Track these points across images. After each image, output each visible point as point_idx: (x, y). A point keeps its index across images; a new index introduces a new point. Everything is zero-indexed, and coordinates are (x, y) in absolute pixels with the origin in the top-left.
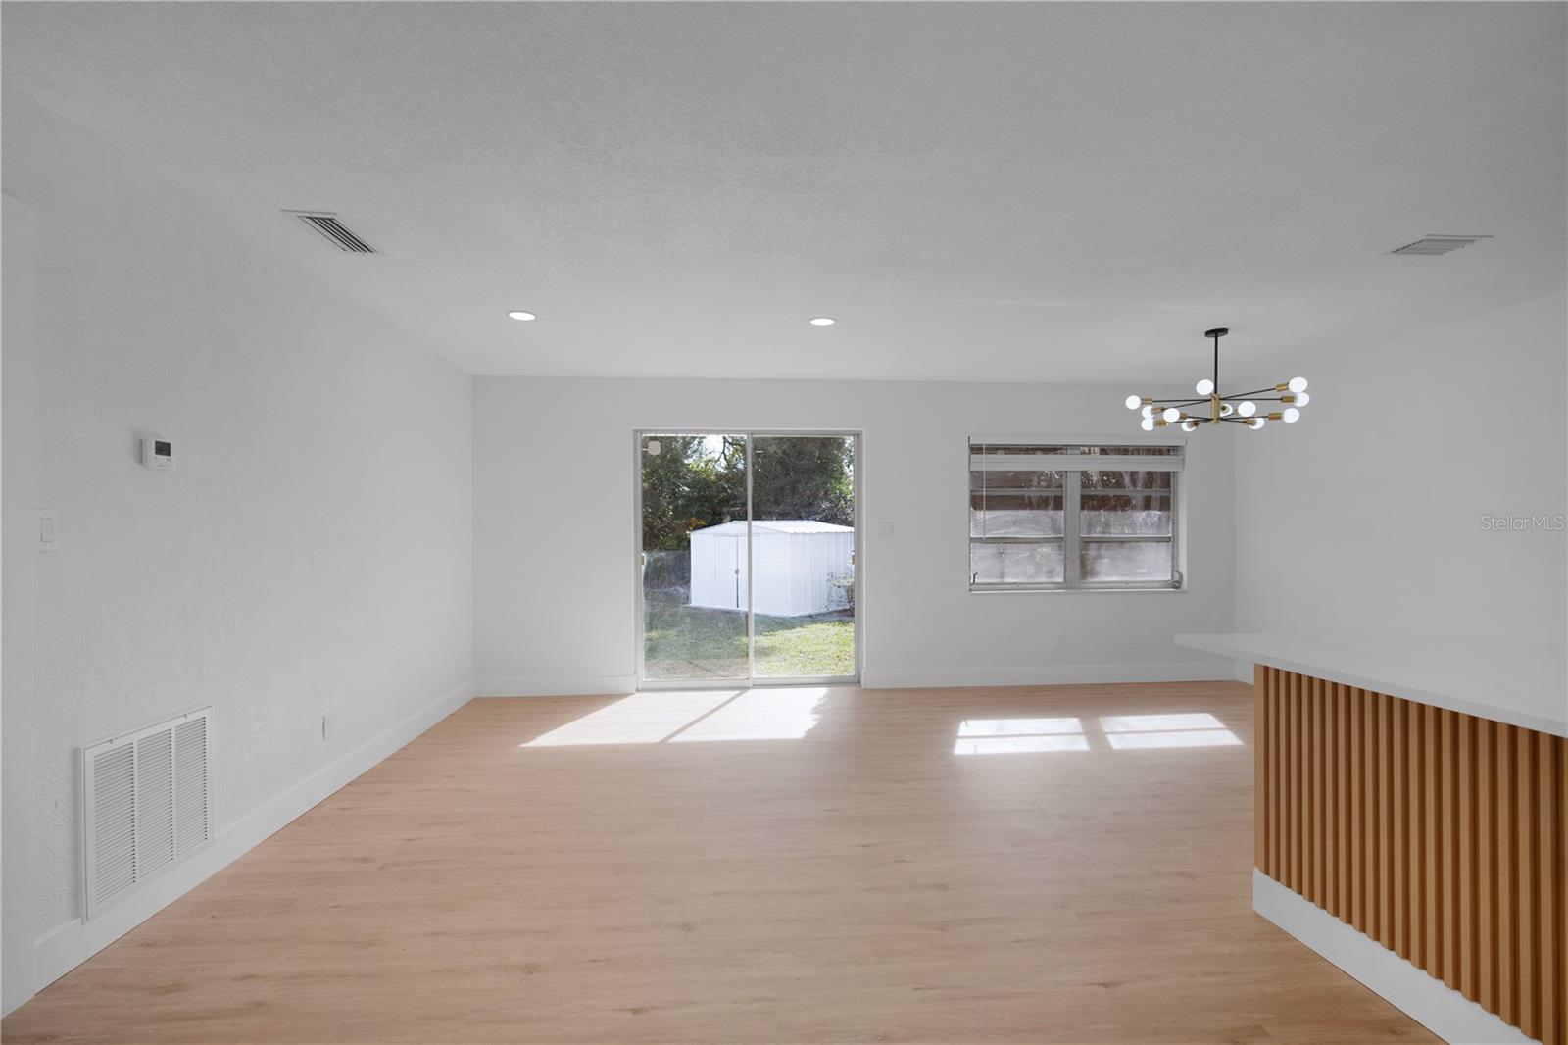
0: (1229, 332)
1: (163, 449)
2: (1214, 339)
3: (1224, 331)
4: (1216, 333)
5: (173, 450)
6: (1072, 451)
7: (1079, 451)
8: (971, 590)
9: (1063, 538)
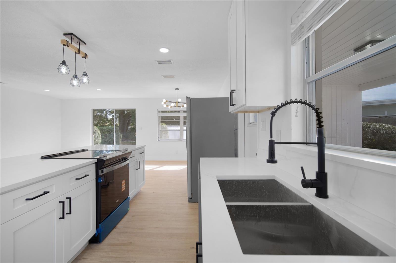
3: (178, 89)
6: (181, 112)
7: (182, 112)
8: (159, 141)
9: (180, 130)
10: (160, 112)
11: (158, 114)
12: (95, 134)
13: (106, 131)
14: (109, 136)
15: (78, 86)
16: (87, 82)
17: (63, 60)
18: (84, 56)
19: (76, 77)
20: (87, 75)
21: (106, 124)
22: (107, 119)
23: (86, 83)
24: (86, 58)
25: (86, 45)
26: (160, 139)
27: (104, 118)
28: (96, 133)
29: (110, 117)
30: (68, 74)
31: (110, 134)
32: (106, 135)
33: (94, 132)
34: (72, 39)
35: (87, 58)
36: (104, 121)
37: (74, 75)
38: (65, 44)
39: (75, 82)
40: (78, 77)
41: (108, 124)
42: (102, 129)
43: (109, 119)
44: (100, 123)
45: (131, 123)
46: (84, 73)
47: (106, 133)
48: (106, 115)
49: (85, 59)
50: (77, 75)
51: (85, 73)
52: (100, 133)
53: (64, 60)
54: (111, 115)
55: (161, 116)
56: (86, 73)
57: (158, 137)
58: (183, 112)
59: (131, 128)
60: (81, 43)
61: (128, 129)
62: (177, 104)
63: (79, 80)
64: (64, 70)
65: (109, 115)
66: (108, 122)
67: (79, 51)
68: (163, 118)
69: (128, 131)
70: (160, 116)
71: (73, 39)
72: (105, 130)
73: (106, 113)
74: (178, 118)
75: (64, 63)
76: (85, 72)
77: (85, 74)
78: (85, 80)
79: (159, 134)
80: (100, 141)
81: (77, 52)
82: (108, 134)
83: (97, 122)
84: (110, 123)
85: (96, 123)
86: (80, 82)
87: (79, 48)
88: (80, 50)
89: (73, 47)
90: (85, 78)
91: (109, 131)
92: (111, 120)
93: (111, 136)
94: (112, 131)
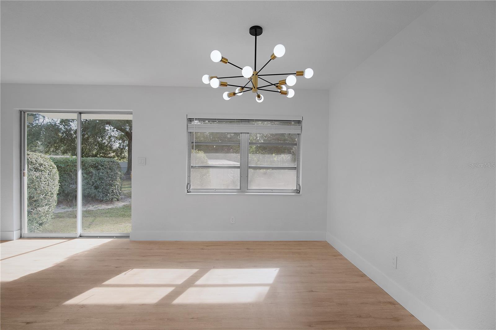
4: (255, 31)
8: (189, 192)
9: (239, 167)
11: (187, 125)
14: (96, 174)
22: (111, 148)
26: (192, 188)
32: (91, 172)
41: (112, 154)
44: (100, 153)
47: (91, 170)
55: (194, 131)
57: (188, 184)
66: (113, 152)
70: (192, 131)
79: (189, 176)
91: (97, 165)
92: (117, 150)
93: (101, 174)
94: (102, 166)
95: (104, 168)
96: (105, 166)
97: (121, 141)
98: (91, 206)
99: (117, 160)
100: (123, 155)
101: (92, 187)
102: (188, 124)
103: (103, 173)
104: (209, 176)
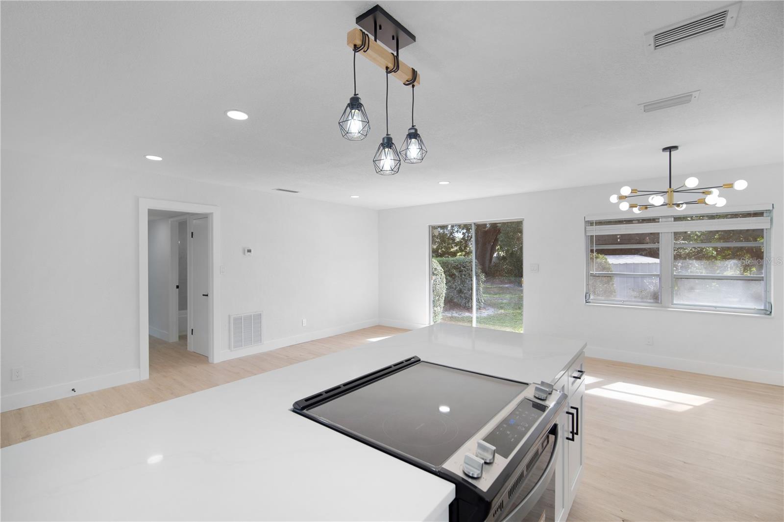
0: (679, 148)
1: (249, 251)
2: (669, 153)
3: (676, 148)
4: (670, 149)
5: (252, 251)
6: (664, 220)
7: (670, 219)
8: (587, 303)
9: (659, 275)
10: (591, 223)
11: (585, 228)
12: (434, 277)
13: (454, 266)
14: (459, 277)
15: (395, 171)
16: (419, 156)
17: (352, 95)
18: (409, 76)
19: (388, 143)
20: (419, 137)
21: (452, 250)
22: (453, 239)
23: (415, 161)
24: (415, 83)
25: (415, 41)
26: (592, 297)
27: (449, 238)
28: (436, 275)
29: (459, 236)
30: (365, 134)
31: (461, 273)
32: (454, 274)
33: (433, 273)
34: (378, 28)
35: (419, 83)
36: (448, 244)
37: (384, 139)
38: (359, 43)
39: (387, 161)
40: (393, 142)
41: (455, 248)
42: (446, 263)
43: (457, 240)
44: (442, 248)
45: (499, 247)
46: (410, 129)
47: (454, 271)
48: (451, 234)
49: (413, 86)
50: (391, 136)
51: (413, 131)
52: (443, 275)
53: (355, 95)
54: (460, 232)
55: (594, 234)
56: (416, 130)
57: (586, 293)
58: (673, 219)
59: (498, 257)
60: (402, 36)
61: (494, 260)
62: (671, 198)
63: (397, 153)
64: (355, 125)
65: (457, 231)
66: (456, 246)
67: (395, 66)
68: (601, 240)
69: (492, 263)
70: (592, 234)
71: (380, 28)
72: (452, 264)
73: (452, 230)
74: (655, 237)
75: (355, 103)
76: (413, 126)
77: (413, 135)
78: (414, 150)
79: (587, 285)
80: (445, 291)
81: (391, 66)
82: (457, 274)
83: (437, 247)
84: (459, 248)
85: (435, 247)
86: (400, 158)
87: (395, 54)
88: (400, 58)
89: (381, 53)
90: (413, 145)
91: (459, 266)
92: (461, 242)
93: (463, 276)
94: (464, 267)
95: (466, 270)
96: (468, 268)
97: (465, 231)
98: (454, 312)
99: (461, 255)
100: (468, 249)
101: (455, 291)
102: (587, 227)
103: (465, 275)
104: (613, 284)
